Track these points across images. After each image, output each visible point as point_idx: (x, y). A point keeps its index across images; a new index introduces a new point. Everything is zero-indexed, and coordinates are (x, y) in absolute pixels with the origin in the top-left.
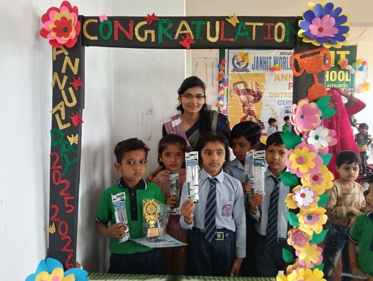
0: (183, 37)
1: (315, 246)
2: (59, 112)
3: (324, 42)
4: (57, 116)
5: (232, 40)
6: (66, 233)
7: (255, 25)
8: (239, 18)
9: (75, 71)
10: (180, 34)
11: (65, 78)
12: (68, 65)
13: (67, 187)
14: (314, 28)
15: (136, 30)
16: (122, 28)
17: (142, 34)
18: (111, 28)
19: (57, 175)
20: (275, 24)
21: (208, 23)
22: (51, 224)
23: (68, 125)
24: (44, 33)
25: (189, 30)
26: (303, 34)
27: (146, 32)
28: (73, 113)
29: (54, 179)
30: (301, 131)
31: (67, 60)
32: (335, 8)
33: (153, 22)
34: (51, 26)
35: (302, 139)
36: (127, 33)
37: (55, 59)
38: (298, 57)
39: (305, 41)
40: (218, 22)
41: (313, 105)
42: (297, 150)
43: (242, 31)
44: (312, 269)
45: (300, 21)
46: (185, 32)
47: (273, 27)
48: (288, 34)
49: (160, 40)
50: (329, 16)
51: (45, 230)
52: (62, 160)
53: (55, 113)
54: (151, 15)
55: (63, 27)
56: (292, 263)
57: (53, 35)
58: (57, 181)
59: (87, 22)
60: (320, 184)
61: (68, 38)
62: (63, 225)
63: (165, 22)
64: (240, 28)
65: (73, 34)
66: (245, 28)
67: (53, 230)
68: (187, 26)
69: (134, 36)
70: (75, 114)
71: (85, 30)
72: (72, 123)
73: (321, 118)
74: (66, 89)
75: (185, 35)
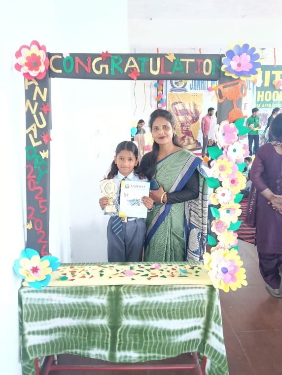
0: (131, 71)
1: (232, 232)
2: (32, 132)
3: (241, 75)
4: (30, 135)
5: (170, 73)
6: (41, 228)
7: (188, 61)
8: (176, 55)
9: (44, 98)
10: (129, 68)
11: (36, 104)
12: (38, 94)
13: (41, 193)
14: (234, 64)
15: (94, 64)
16: (82, 63)
17: (98, 68)
18: (72, 63)
19: (32, 183)
20: (204, 61)
21: (151, 59)
22: (28, 222)
23: (40, 143)
24: (18, 67)
25: (136, 65)
26: (225, 68)
27: (102, 67)
28: (44, 133)
29: (30, 186)
30: (222, 146)
31: (37, 89)
32: (250, 48)
33: (106, 58)
34: (22, 61)
35: (224, 152)
36: (86, 67)
37: (27, 88)
38: (221, 87)
39: (226, 74)
40: (159, 59)
41: (232, 125)
42: (219, 160)
43: (178, 65)
44: (230, 249)
45: (223, 58)
46: (133, 66)
47: (202, 63)
48: (214, 68)
49: (113, 73)
50: (245, 54)
51: (24, 226)
52: (36, 172)
53: (29, 133)
54: (105, 52)
55: (33, 62)
56: (215, 246)
57: (25, 69)
58: (32, 188)
59: (53, 58)
60: (236, 186)
61: (38, 72)
62: (38, 223)
63: (116, 57)
64: (176, 63)
65: (42, 68)
66: (180, 64)
67: (30, 226)
68: (134, 61)
69: (92, 70)
70: (45, 134)
71: (51, 65)
72: (43, 141)
73: (238, 135)
74: (37, 113)
75: (133, 69)
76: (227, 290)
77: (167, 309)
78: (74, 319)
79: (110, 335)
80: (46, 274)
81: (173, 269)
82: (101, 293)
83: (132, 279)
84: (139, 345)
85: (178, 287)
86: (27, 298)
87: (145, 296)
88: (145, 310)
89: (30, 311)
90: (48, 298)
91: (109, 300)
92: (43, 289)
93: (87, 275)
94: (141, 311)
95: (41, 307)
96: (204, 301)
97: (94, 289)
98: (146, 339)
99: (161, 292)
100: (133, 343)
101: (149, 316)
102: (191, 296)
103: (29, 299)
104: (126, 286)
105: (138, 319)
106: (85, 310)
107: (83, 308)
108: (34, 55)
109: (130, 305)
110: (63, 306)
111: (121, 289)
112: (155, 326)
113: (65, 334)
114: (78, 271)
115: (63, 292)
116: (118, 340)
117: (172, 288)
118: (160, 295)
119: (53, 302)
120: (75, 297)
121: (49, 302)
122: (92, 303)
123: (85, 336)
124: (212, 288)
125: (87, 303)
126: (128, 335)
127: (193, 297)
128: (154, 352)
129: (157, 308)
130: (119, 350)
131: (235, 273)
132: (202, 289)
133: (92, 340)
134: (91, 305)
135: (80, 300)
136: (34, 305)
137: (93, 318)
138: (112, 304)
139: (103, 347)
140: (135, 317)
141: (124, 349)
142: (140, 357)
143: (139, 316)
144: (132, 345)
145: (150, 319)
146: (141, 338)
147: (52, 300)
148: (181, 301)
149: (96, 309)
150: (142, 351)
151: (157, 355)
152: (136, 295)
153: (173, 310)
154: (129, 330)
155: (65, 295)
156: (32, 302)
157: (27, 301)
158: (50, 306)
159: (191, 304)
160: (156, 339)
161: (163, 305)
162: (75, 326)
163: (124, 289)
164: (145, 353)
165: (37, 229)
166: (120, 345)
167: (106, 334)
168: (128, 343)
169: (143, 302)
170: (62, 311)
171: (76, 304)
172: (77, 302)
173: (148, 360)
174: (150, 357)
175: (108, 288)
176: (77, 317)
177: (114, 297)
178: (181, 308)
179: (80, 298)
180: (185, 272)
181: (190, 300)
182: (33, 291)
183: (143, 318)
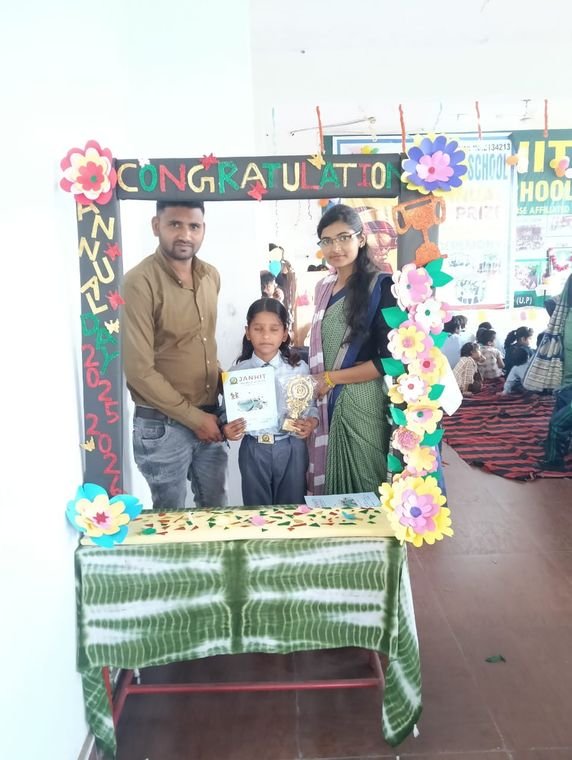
0: (252, 186)
1: (428, 449)
2: (90, 290)
3: (434, 189)
4: (88, 296)
5: (317, 187)
6: (109, 449)
7: (346, 166)
8: (325, 158)
9: (110, 234)
10: (248, 182)
11: (97, 244)
12: (99, 227)
13: (108, 389)
14: (422, 170)
15: (190, 176)
16: (170, 175)
17: (197, 183)
18: (155, 175)
19: (93, 374)
20: (373, 165)
21: (285, 166)
22: (88, 438)
23: (105, 308)
24: (66, 185)
25: (259, 176)
26: (408, 178)
27: (203, 180)
28: (110, 292)
29: (89, 380)
30: (407, 305)
31: (98, 220)
32: (448, 142)
33: (211, 165)
34: (72, 174)
35: (409, 316)
36: (177, 182)
37: (81, 218)
38: (402, 208)
39: (409, 187)
40: (297, 165)
41: (422, 271)
42: (402, 330)
43: (330, 174)
44: (424, 478)
45: (404, 162)
46: (255, 178)
47: (370, 169)
48: (389, 177)
49: (222, 190)
50: (440, 153)
51: (81, 448)
52: (99, 356)
53: (86, 292)
54: (208, 155)
55: (91, 177)
56: (400, 472)
57: (77, 188)
58: (93, 382)
59: (122, 168)
60: (432, 371)
61: (100, 192)
62: (105, 440)
63: (227, 164)
64: (326, 171)
65: (106, 186)
66: (333, 172)
67: (90, 446)
68: (257, 170)
69: (187, 185)
70: (113, 293)
71: (120, 179)
72: (109, 305)
73: (431, 287)
74: (99, 259)
75: (255, 183)
76: (418, 544)
77: (320, 573)
78: (166, 600)
79: (230, 616)
80: (121, 524)
81: (332, 513)
82: (212, 553)
83: (263, 530)
84: (278, 628)
85: (339, 540)
86: (89, 565)
87: (285, 556)
88: (285, 577)
89: (94, 586)
90: (124, 564)
91: (225, 563)
92: (115, 548)
93: (187, 526)
94: (278, 578)
95: (111, 578)
96: (382, 563)
97: (200, 547)
98: (289, 619)
99: (310, 550)
100: (267, 624)
101: (291, 586)
102: (360, 554)
103: (92, 567)
104: (253, 541)
105: (274, 590)
106: (186, 583)
107: (181, 580)
108: (91, 165)
109: (261, 570)
110: (148, 578)
111: (245, 546)
112: (301, 598)
113: (149, 630)
114: (172, 520)
115: (148, 553)
116: (244, 621)
117: (328, 543)
118: (309, 554)
119: (132, 572)
120: (168, 562)
121: (125, 572)
122: (197, 570)
123: (184, 628)
124: (394, 543)
125: (189, 571)
126: (258, 614)
127: (364, 556)
128: (301, 637)
129: (304, 572)
130: (246, 634)
131: (433, 515)
132: (378, 544)
133: (198, 631)
134: (195, 573)
135: (178, 566)
136: (101, 576)
137: (199, 595)
138: (230, 569)
139: (220, 635)
140: (269, 588)
141: (254, 633)
142: (280, 646)
143: (275, 586)
144: (266, 628)
145: (293, 589)
146: (280, 618)
147: (129, 568)
148: (344, 561)
149: (204, 579)
150: (282, 636)
151: (305, 641)
152: (269, 555)
153: (330, 575)
154: (260, 607)
155: (151, 557)
156: (98, 572)
157: (89, 569)
158: (127, 578)
159: (361, 567)
160: (302, 616)
161: (313, 569)
162: (167, 614)
163: (249, 546)
164: (286, 640)
165: (104, 451)
166: (247, 627)
167: (223, 615)
168: (259, 625)
169: (282, 565)
170: (147, 587)
171: (170, 573)
172: (172, 570)
173: (292, 650)
174: (295, 646)
175: (223, 545)
176: (171, 596)
177: (233, 559)
178: (344, 572)
179: (176, 562)
180: (352, 517)
181: (358, 560)
182: (98, 553)
183: (281, 589)
